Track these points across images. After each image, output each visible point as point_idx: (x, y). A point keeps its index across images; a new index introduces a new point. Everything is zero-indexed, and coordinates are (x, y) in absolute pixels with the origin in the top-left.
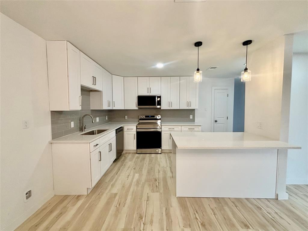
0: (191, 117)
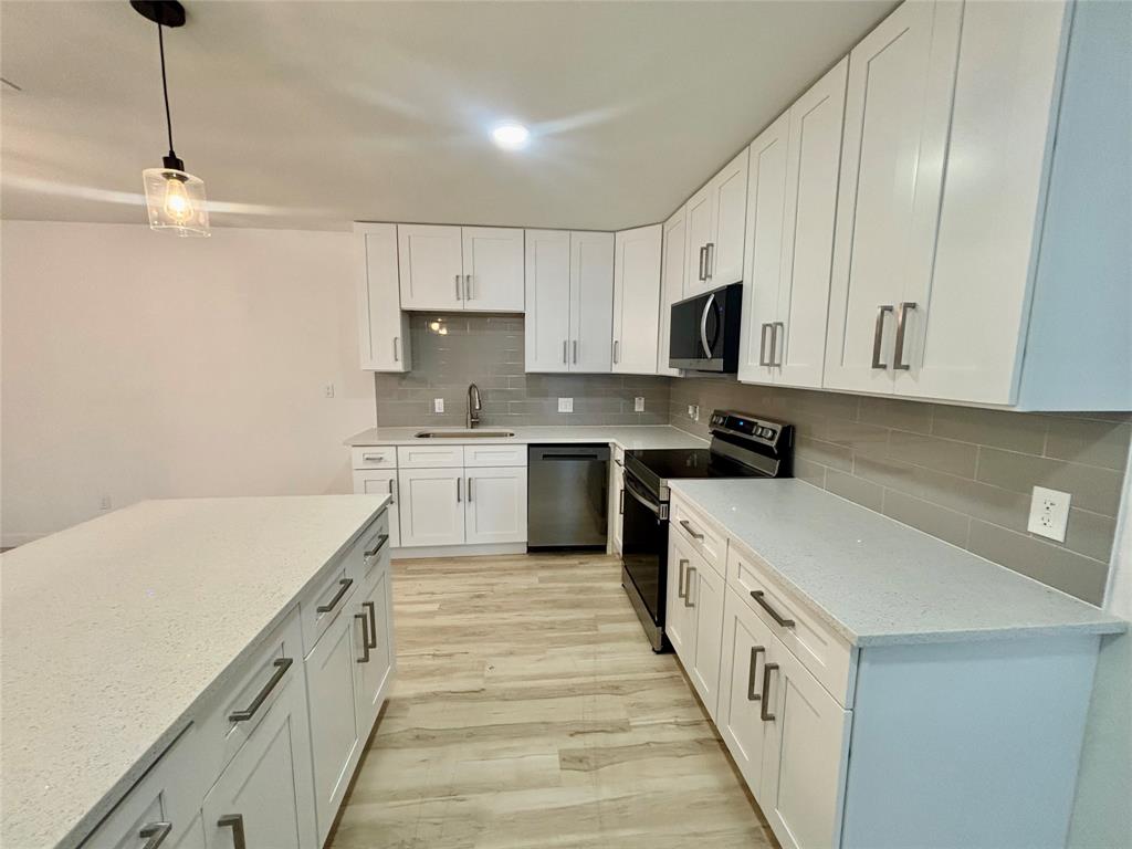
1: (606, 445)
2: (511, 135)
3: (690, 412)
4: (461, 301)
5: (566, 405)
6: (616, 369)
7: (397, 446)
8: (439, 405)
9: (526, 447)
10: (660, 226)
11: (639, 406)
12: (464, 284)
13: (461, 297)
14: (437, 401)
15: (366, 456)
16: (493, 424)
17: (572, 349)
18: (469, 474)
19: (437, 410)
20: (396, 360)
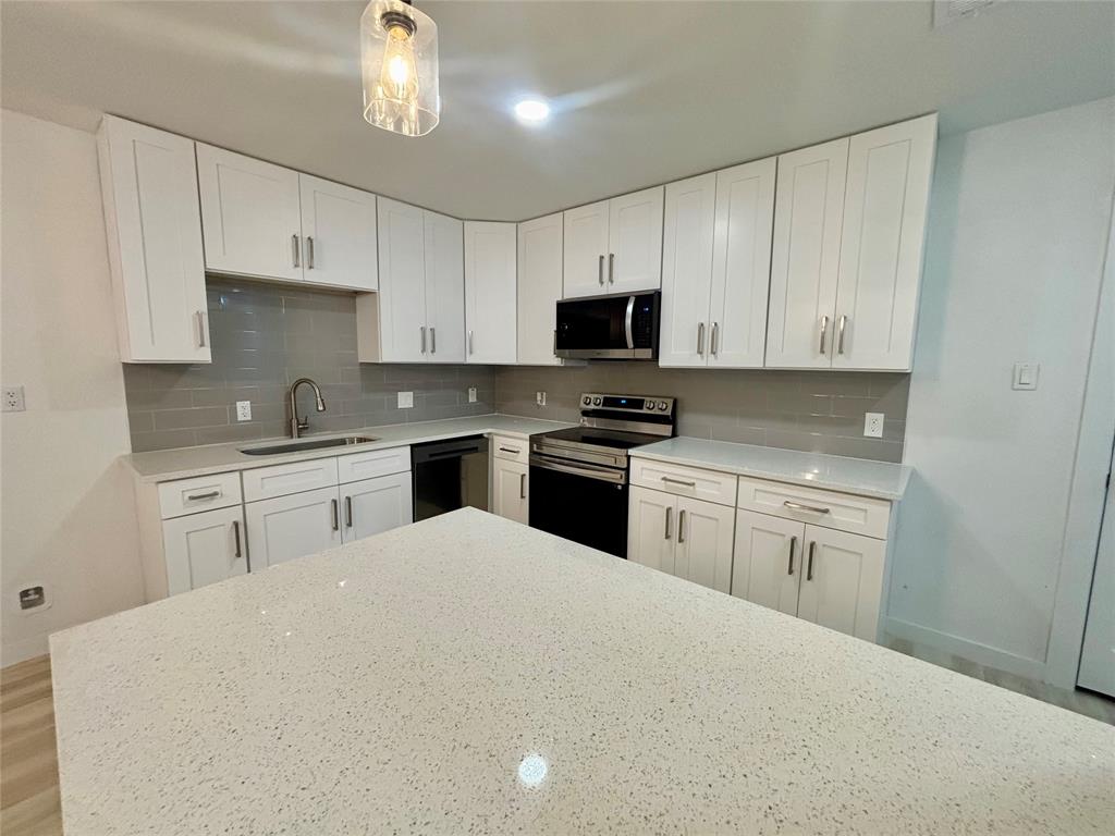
0: (874, 425)
1: (480, 436)
2: (532, 111)
3: (539, 398)
4: (300, 269)
5: (405, 400)
6: (471, 360)
7: (241, 471)
8: (244, 410)
9: (408, 450)
12: (305, 249)
13: (301, 264)
15: (188, 494)
17: (429, 338)
18: (346, 492)
20: (202, 345)
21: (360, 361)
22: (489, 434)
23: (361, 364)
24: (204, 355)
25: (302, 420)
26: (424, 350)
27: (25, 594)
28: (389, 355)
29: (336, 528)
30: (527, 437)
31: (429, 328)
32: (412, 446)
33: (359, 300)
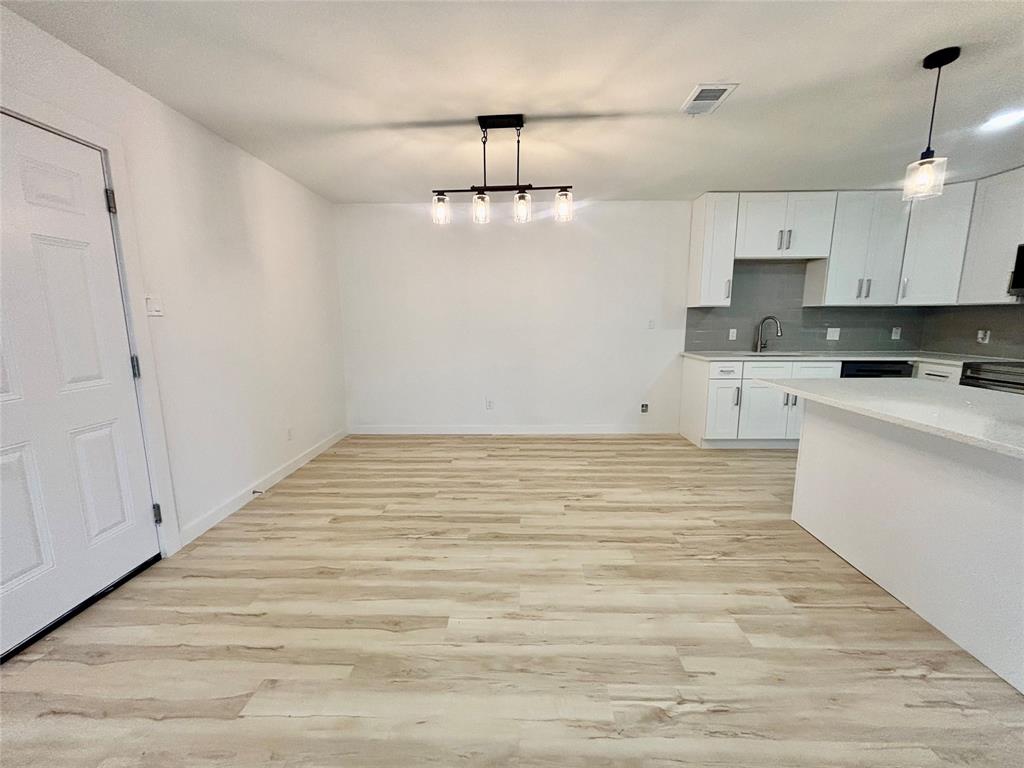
1: (905, 362)
5: (833, 334)
6: (902, 302)
8: (733, 334)
10: (974, 183)
11: (896, 335)
14: (732, 331)
16: (772, 350)
17: (865, 287)
19: (731, 338)
21: (804, 305)
22: (916, 362)
23: (804, 308)
24: (727, 303)
25: (764, 342)
26: (859, 296)
27: (647, 405)
28: (831, 300)
29: (787, 404)
30: (961, 363)
31: (866, 279)
32: (844, 363)
33: (810, 266)
